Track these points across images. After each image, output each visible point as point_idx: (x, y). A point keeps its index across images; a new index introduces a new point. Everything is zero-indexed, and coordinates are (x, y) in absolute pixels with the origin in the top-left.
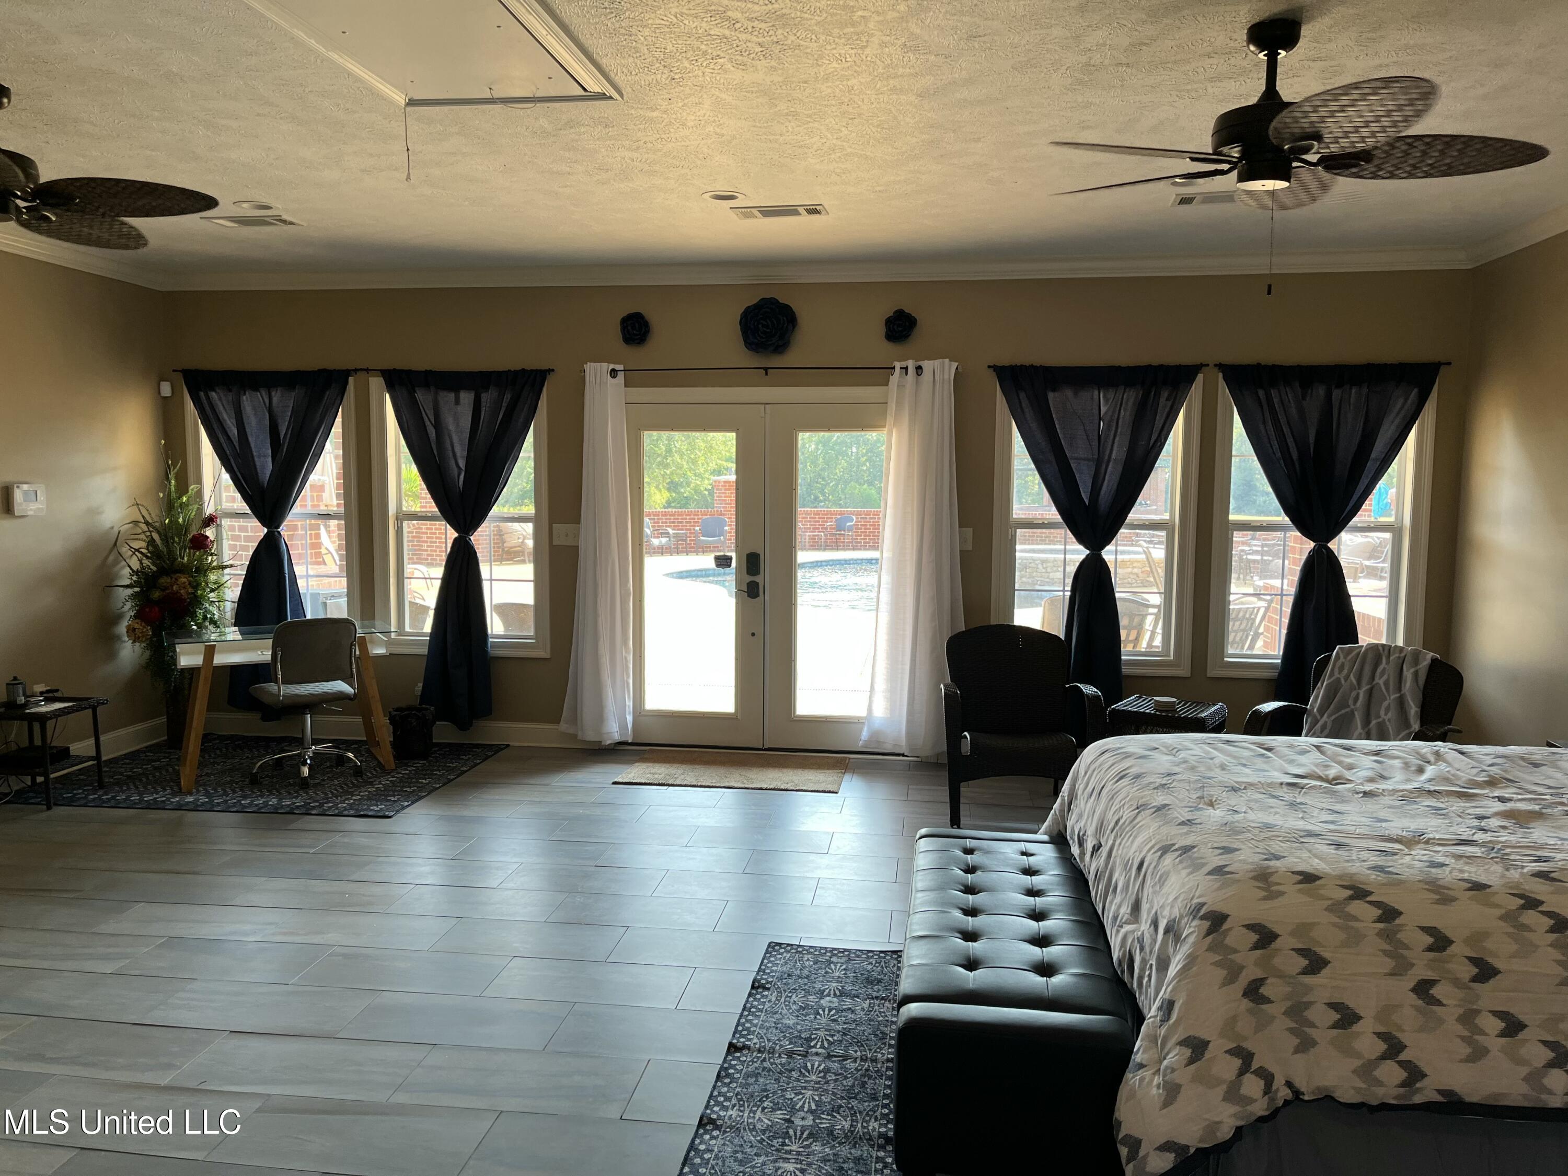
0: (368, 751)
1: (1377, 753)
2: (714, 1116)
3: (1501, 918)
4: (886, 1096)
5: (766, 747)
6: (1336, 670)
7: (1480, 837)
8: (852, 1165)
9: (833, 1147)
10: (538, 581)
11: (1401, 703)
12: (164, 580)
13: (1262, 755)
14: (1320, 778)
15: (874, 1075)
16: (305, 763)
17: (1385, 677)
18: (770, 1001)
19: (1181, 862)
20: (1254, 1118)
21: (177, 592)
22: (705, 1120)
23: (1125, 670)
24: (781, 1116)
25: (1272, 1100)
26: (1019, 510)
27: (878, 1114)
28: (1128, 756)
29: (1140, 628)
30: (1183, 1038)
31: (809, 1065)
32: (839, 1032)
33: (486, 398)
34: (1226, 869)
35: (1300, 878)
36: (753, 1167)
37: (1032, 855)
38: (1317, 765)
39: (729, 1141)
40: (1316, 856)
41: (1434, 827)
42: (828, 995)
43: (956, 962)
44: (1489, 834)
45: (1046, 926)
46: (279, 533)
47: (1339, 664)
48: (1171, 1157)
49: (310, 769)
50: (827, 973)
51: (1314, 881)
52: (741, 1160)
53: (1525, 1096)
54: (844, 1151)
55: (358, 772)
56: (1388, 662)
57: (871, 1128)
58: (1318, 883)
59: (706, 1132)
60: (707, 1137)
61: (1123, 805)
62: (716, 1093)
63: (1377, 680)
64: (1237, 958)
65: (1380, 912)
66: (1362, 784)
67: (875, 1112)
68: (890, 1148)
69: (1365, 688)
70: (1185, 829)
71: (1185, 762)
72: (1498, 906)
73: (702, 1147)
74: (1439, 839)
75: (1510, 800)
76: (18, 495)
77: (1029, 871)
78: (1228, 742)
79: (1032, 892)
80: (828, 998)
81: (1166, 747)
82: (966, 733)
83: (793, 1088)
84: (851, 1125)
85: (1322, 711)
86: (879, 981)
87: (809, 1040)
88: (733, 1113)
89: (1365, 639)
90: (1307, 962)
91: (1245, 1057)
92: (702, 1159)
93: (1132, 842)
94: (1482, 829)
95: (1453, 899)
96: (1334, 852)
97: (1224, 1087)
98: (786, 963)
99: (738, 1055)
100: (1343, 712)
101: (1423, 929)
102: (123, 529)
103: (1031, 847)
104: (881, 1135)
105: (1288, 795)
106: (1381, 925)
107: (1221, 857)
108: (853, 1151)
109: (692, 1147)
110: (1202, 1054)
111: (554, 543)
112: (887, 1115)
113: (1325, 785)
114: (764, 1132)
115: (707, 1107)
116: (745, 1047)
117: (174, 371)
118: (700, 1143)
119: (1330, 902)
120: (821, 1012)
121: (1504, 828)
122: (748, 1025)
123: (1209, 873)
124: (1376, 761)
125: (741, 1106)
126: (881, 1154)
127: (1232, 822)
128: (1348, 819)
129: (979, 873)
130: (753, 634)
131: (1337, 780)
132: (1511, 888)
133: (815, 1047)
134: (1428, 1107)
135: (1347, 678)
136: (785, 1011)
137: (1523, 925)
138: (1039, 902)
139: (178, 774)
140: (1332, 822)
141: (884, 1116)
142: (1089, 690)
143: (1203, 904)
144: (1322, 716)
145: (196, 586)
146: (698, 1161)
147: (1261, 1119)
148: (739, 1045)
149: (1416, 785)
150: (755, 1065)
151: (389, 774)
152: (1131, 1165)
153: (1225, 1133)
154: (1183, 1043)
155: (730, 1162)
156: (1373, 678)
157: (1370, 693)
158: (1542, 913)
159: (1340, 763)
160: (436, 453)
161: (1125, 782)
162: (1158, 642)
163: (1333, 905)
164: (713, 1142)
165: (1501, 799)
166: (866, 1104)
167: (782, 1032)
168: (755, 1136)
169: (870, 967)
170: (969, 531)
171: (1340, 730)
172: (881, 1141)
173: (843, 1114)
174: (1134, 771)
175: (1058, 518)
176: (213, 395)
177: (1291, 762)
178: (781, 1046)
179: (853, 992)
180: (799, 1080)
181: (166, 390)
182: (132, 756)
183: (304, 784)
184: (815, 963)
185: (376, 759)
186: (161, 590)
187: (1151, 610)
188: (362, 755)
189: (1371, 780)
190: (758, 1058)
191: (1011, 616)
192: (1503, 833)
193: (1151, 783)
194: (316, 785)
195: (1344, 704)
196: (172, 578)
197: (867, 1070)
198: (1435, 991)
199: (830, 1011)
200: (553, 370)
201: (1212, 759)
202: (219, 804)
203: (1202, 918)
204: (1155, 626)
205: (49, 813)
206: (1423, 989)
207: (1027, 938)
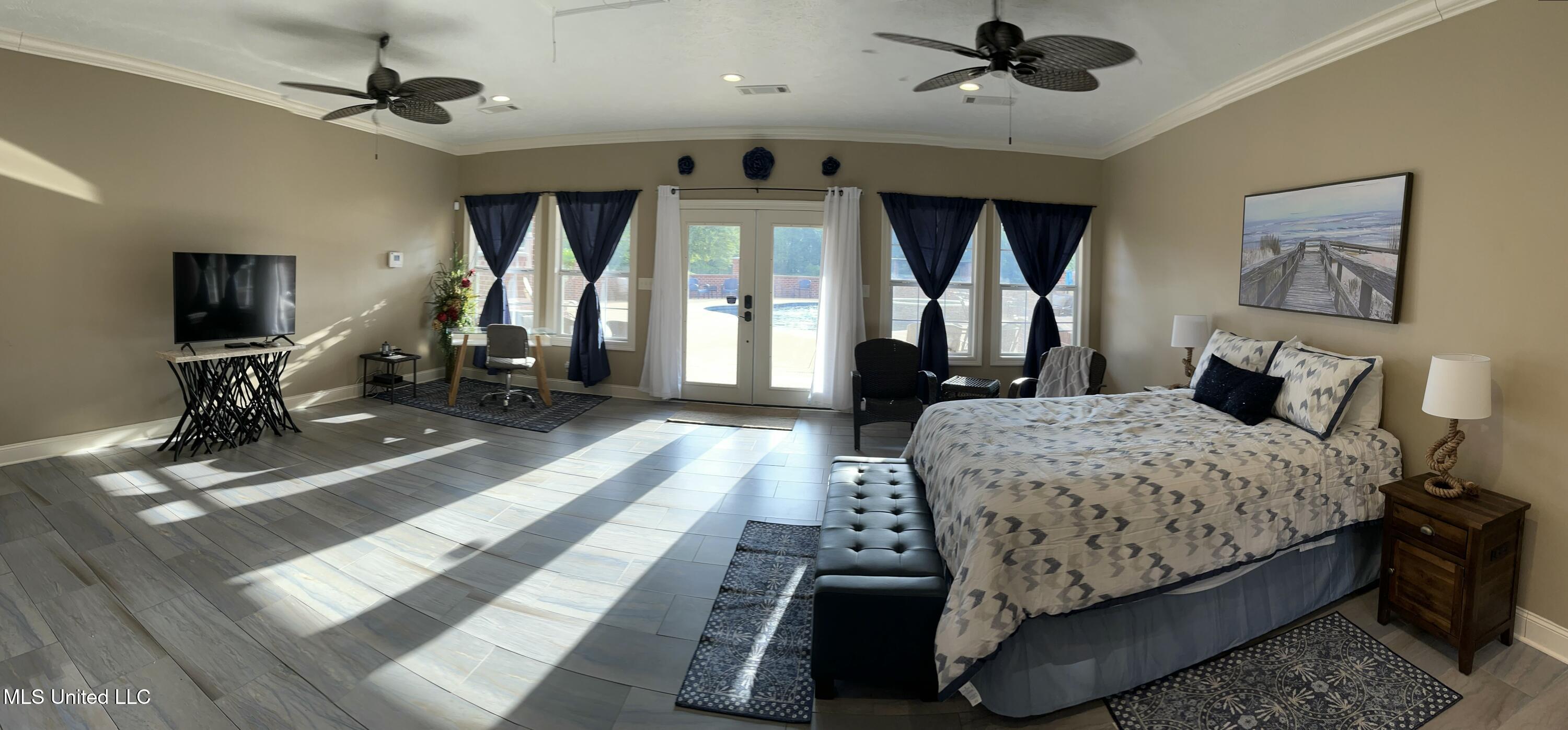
0: (539, 395)
1: (1071, 404)
2: (709, 635)
3: (1129, 492)
4: (809, 622)
5: (754, 403)
6: (1051, 360)
7: (1118, 446)
8: (786, 670)
9: (776, 658)
10: (629, 309)
11: (1080, 374)
12: (450, 302)
13: (1016, 410)
14: (1044, 421)
15: (803, 607)
16: (506, 399)
17: (1073, 362)
18: (746, 559)
19: (973, 480)
20: (1008, 635)
21: (452, 308)
22: (704, 639)
23: (950, 363)
24: (747, 637)
25: (1017, 622)
26: (894, 277)
27: (803, 634)
28: (947, 414)
29: (958, 341)
30: (971, 591)
31: (765, 600)
32: (783, 579)
33: (607, 206)
34: (997, 484)
35: (1033, 485)
36: (729, 672)
37: (895, 472)
38: (1042, 414)
39: (717, 653)
40: (1042, 470)
41: (1098, 443)
42: (779, 554)
43: (849, 546)
44: (1123, 443)
45: (902, 517)
46: (502, 280)
47: (1052, 357)
48: (963, 666)
49: (509, 402)
50: (779, 540)
51: (1041, 486)
52: (723, 667)
53: (1142, 587)
54: (782, 660)
55: (533, 406)
56: (1074, 355)
57: (798, 643)
58: (1043, 487)
59: (705, 646)
60: (704, 650)
61: (944, 444)
62: (711, 620)
63: (1069, 364)
64: (1001, 539)
65: (1073, 500)
66: (1063, 423)
67: (801, 632)
68: (809, 657)
69: (1064, 368)
70: (976, 458)
71: (977, 416)
72: (1127, 485)
73: (701, 657)
74: (1100, 450)
75: (1130, 422)
76: (392, 257)
77: (894, 483)
78: (999, 403)
79: (895, 496)
80: (779, 557)
81: (968, 408)
82: (864, 399)
83: (756, 617)
84: (788, 643)
85: (1045, 381)
86: (809, 545)
87: (766, 584)
88: (720, 633)
89: (1064, 344)
90: (1035, 537)
91: (1002, 598)
92: (701, 666)
93: (949, 466)
94: (1119, 441)
95: (1107, 486)
96: (1050, 466)
97: (992, 619)
98: (756, 534)
99: (725, 594)
100: (1054, 381)
101: (1093, 506)
103: (895, 467)
104: (805, 649)
105: (1028, 432)
106: (1073, 509)
107: (994, 476)
108: (787, 660)
109: (695, 657)
110: (981, 600)
111: (640, 288)
112: (808, 634)
113: (1046, 425)
114: (737, 647)
115: (706, 629)
116: (731, 589)
117: (461, 197)
118: (700, 654)
119: (1048, 499)
120: (774, 566)
121: (1129, 438)
122: (732, 574)
123: (988, 487)
124: (1071, 409)
125: (726, 629)
126: (804, 662)
127: (1001, 453)
128: (1056, 445)
129: (865, 485)
130: (748, 342)
131: (1051, 422)
132: (1133, 474)
133: (769, 589)
134: (1096, 606)
135: (1056, 364)
136: (754, 565)
137: (1140, 494)
138: (898, 502)
139: (448, 395)
140: (1050, 447)
141: (807, 635)
142: (930, 374)
143: (984, 508)
144: (1045, 382)
146: (697, 667)
147: (1012, 635)
148: (727, 587)
149: (1089, 420)
150: (735, 601)
151: (548, 408)
152: (941, 673)
153: (992, 648)
154: (971, 594)
155: (716, 668)
156: (1067, 364)
157: (1067, 370)
158: (1148, 484)
159: (1053, 411)
161: (945, 430)
162: (966, 348)
163: (1050, 500)
164: (707, 654)
165: (1127, 423)
166: (797, 627)
167: (752, 579)
168: (732, 650)
169: (803, 537)
170: (868, 287)
171: (1052, 393)
172: (804, 653)
173: (783, 634)
174: (951, 423)
175: (915, 280)
176: (477, 208)
177: (1030, 412)
178: (751, 588)
179: (794, 553)
180: (759, 612)
181: (457, 206)
182: (428, 384)
183: (505, 410)
184: (773, 534)
185: (542, 400)
187: (963, 331)
188: (536, 397)
189: (1067, 420)
190: (737, 596)
191: (890, 335)
192: (1129, 441)
193: (959, 430)
194: (511, 410)
195: (1055, 378)
196: (452, 301)
197: (798, 604)
198: (1099, 541)
199: (780, 565)
200: (641, 190)
201: (991, 414)
202: (465, 414)
203: (984, 516)
204: (965, 340)
205: (392, 406)
206: (1092, 542)
207: (890, 526)
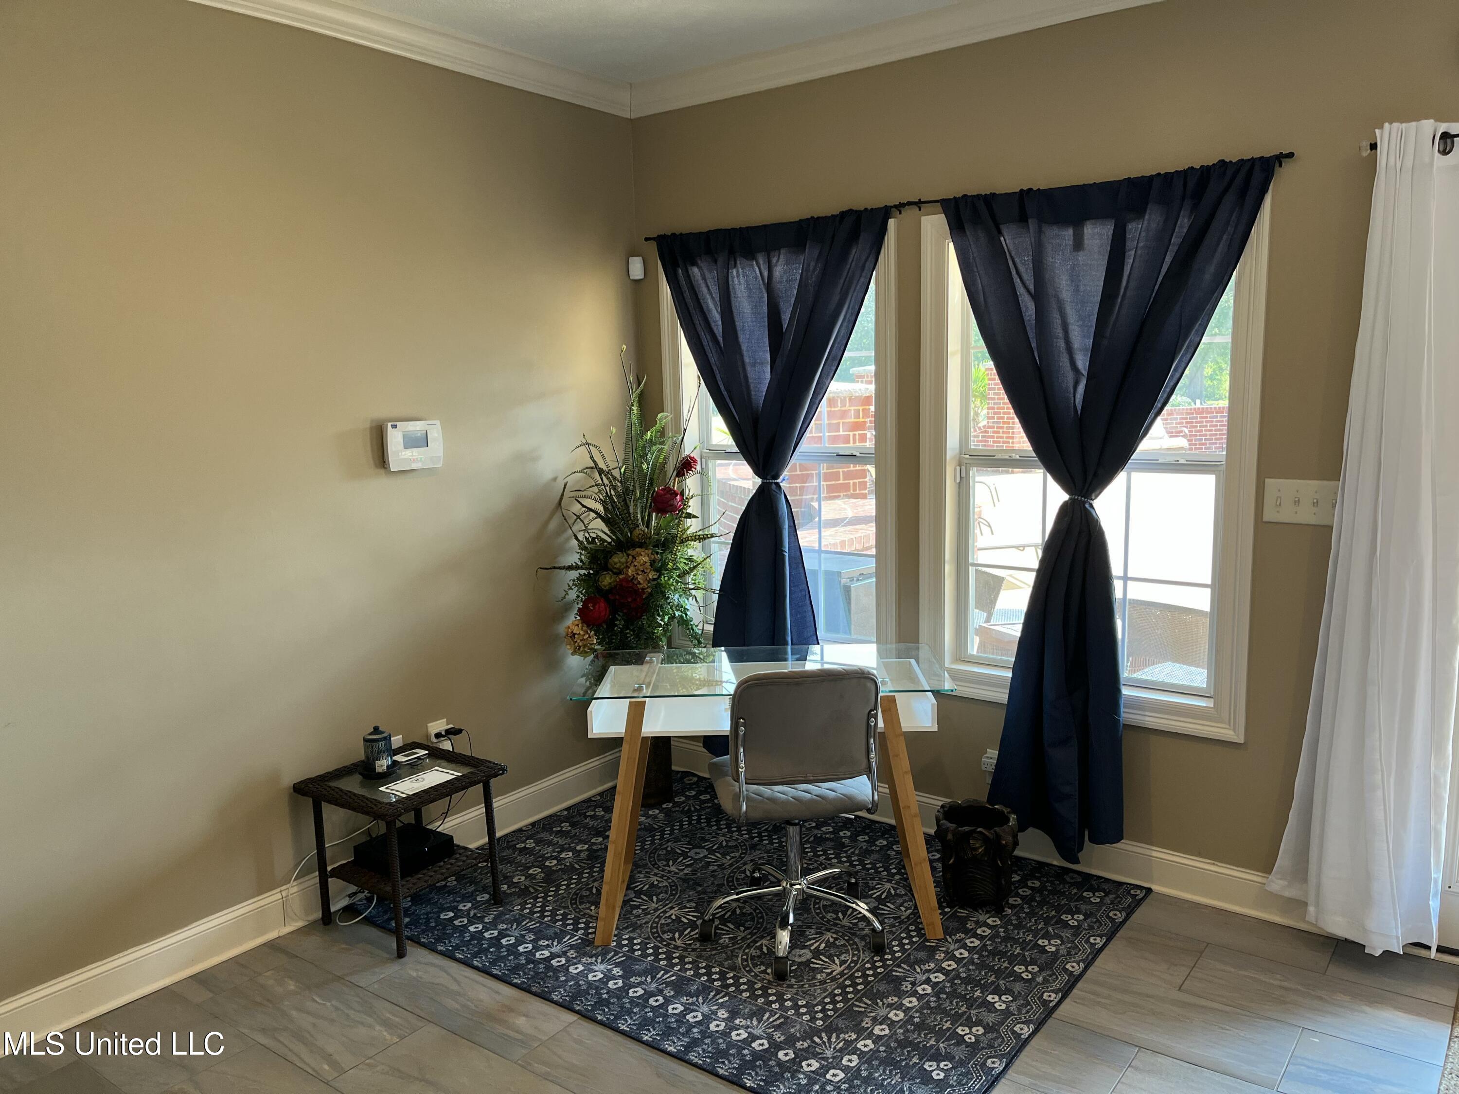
12: (618, 559)
16: (785, 921)
21: (634, 578)
46: (778, 485)
55: (877, 944)
76: (395, 439)
102: (571, 480)
111: (1269, 515)
117: (647, 239)
145: (660, 568)
160: (1034, 345)
176: (695, 271)
181: (637, 269)
183: (781, 969)
186: (615, 573)
196: (628, 555)
